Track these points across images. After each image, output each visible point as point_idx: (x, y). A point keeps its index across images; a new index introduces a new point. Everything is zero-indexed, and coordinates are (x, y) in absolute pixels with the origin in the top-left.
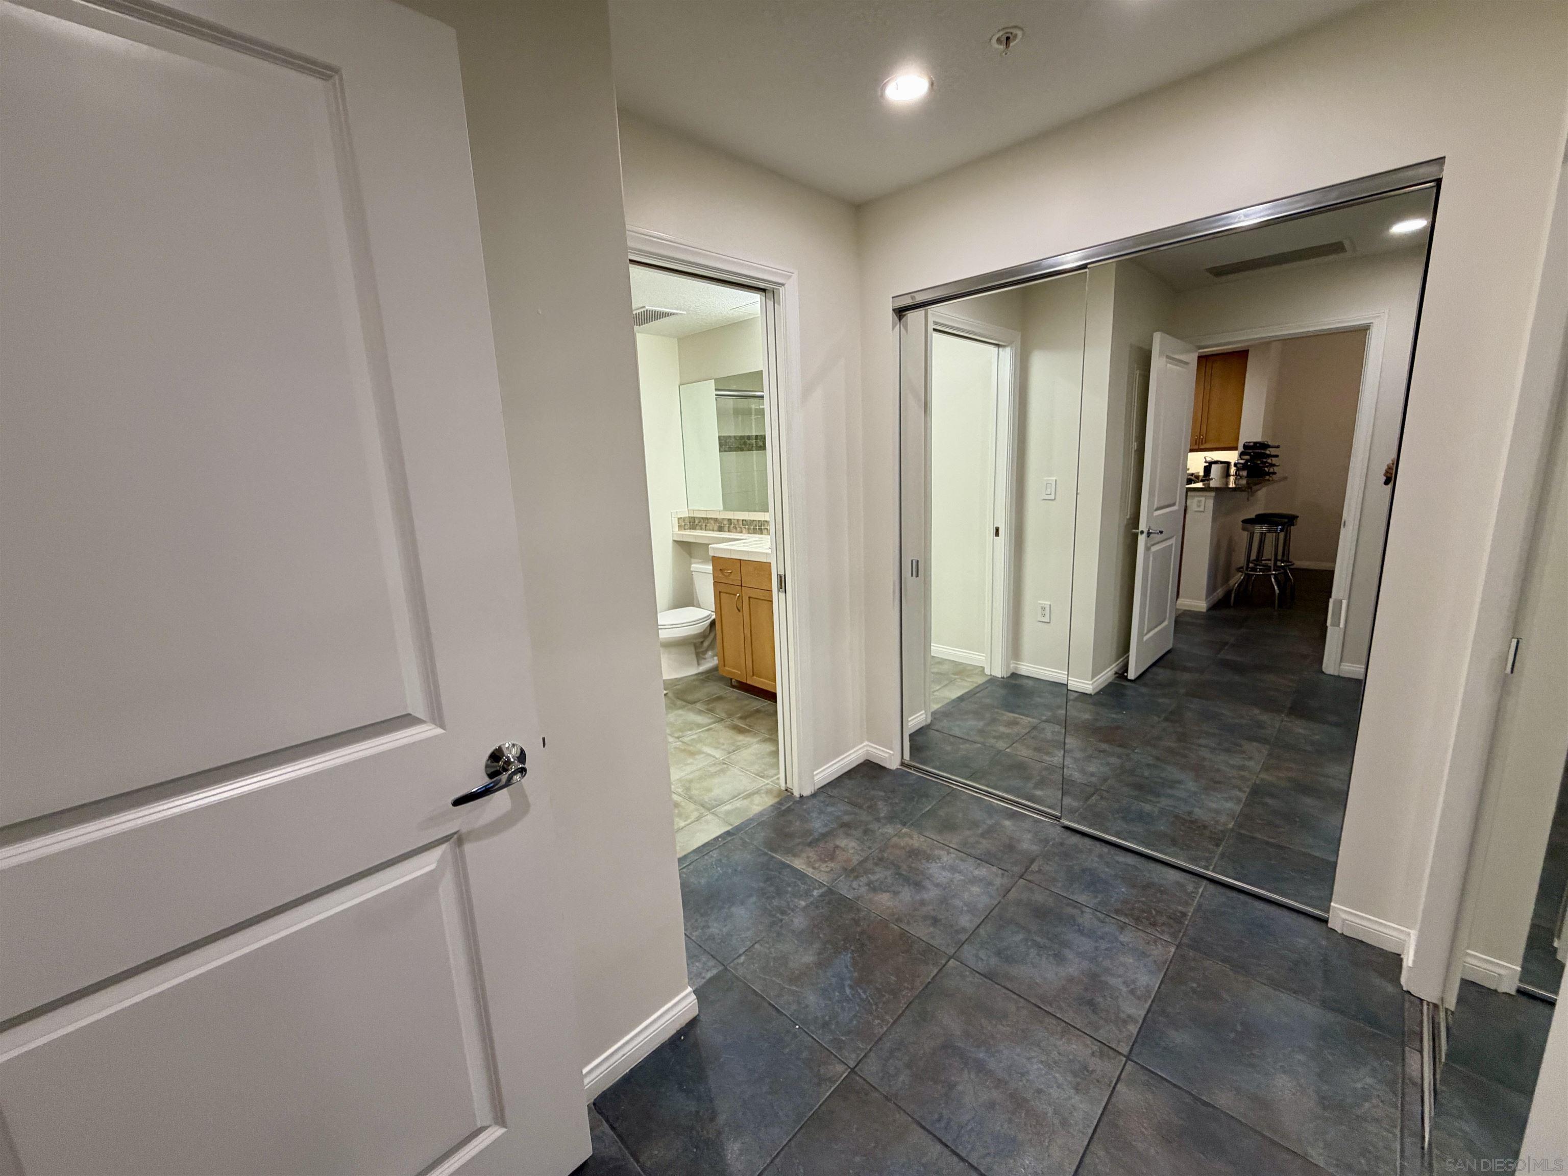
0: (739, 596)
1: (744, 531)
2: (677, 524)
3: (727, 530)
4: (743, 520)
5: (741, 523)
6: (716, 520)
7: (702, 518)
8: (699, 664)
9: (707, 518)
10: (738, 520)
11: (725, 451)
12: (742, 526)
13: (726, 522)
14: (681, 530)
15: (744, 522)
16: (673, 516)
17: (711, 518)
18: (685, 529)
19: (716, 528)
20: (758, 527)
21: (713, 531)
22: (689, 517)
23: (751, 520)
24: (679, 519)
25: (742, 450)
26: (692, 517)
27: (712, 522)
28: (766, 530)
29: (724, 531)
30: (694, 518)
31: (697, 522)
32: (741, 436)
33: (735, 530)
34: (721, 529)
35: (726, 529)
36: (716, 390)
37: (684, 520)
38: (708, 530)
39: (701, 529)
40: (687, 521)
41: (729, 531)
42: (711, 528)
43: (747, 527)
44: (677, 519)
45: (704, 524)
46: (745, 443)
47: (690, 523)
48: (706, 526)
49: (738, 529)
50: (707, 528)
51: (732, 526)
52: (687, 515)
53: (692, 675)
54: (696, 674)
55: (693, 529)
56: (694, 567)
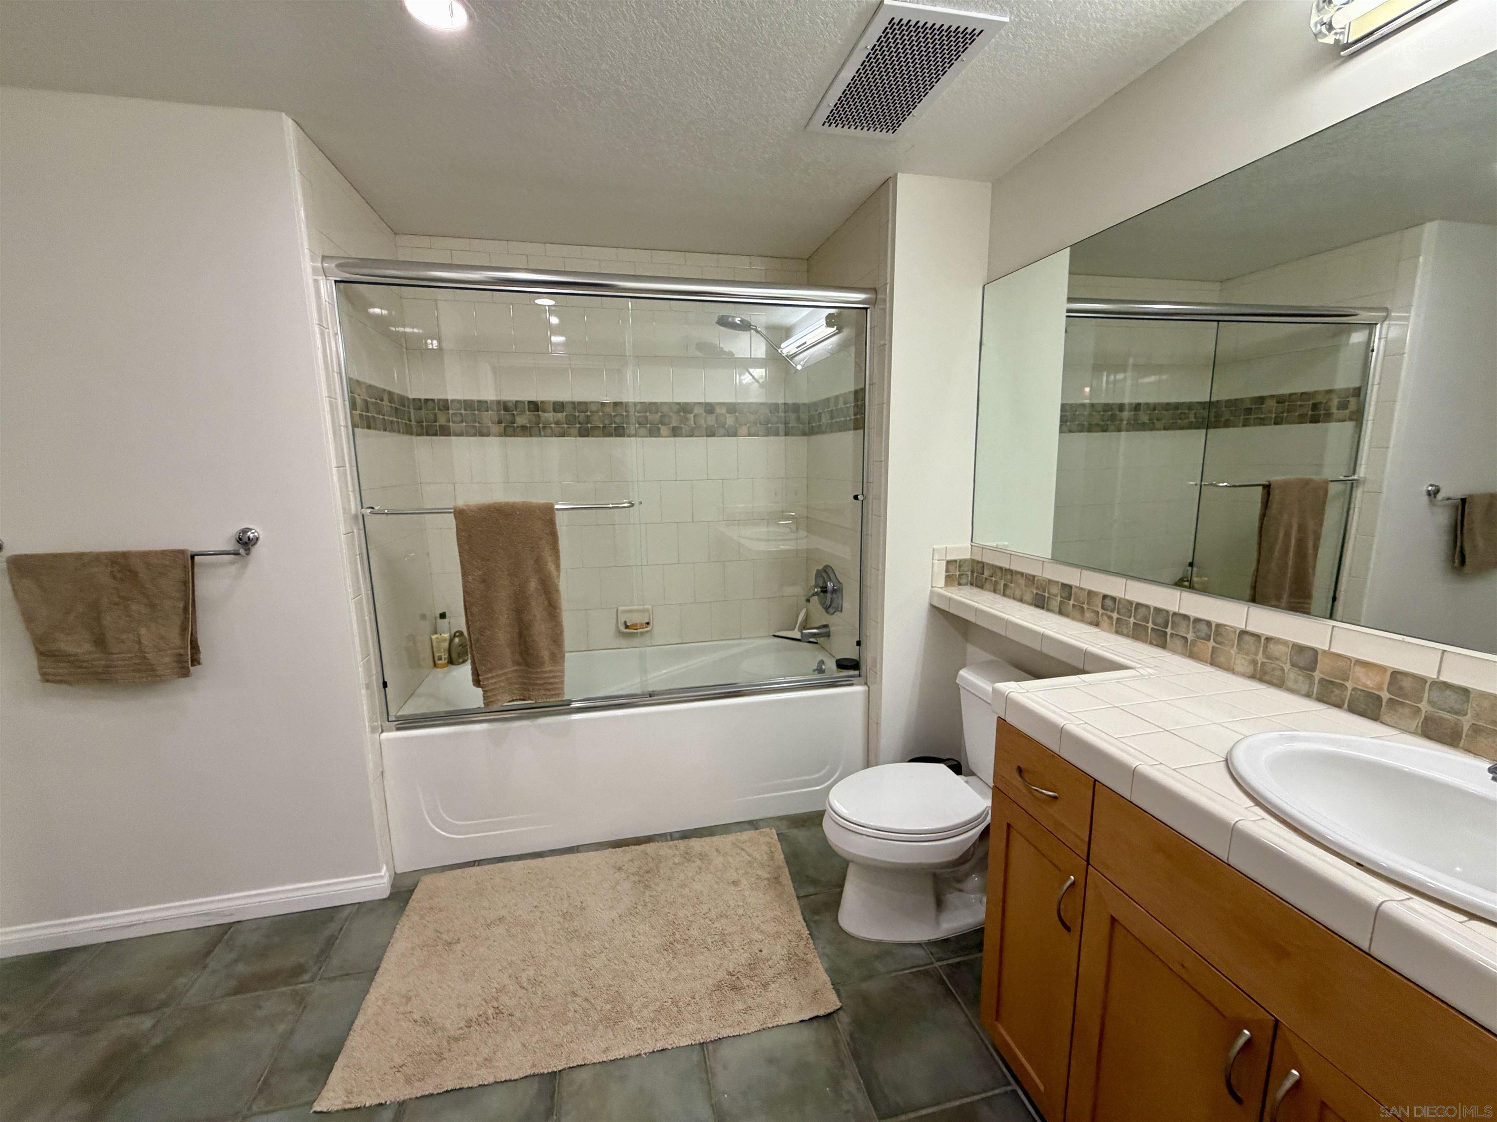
0: (1073, 884)
1: (1105, 622)
2: (944, 574)
3: (1057, 609)
4: (1105, 597)
5: (1098, 601)
6: (1031, 579)
7: (1001, 568)
8: (940, 904)
9: (1011, 572)
10: (1090, 593)
11: (1070, 431)
12: (1101, 611)
13: (1055, 590)
14: (952, 585)
15: (1108, 602)
16: (936, 557)
17: (1022, 574)
18: (960, 584)
19: (1028, 597)
20: (1150, 625)
21: (1021, 600)
22: (973, 560)
23: (1130, 603)
24: (949, 563)
25: (1105, 430)
26: (978, 562)
27: (1022, 581)
28: (1179, 643)
29: (1048, 610)
30: (983, 564)
31: (987, 573)
32: (1107, 405)
33: (1077, 614)
34: (1040, 603)
35: (1055, 604)
36: (1070, 300)
37: (960, 566)
38: (1009, 597)
39: (995, 591)
40: (967, 568)
41: (1061, 613)
42: (1018, 593)
43: (1115, 615)
44: (944, 562)
45: (1003, 582)
46: (1113, 418)
47: (972, 572)
48: (1005, 585)
49: (1088, 615)
50: (1008, 592)
51: (1072, 602)
52: (968, 556)
53: (919, 945)
54: (930, 943)
55: (977, 586)
56: (963, 678)
